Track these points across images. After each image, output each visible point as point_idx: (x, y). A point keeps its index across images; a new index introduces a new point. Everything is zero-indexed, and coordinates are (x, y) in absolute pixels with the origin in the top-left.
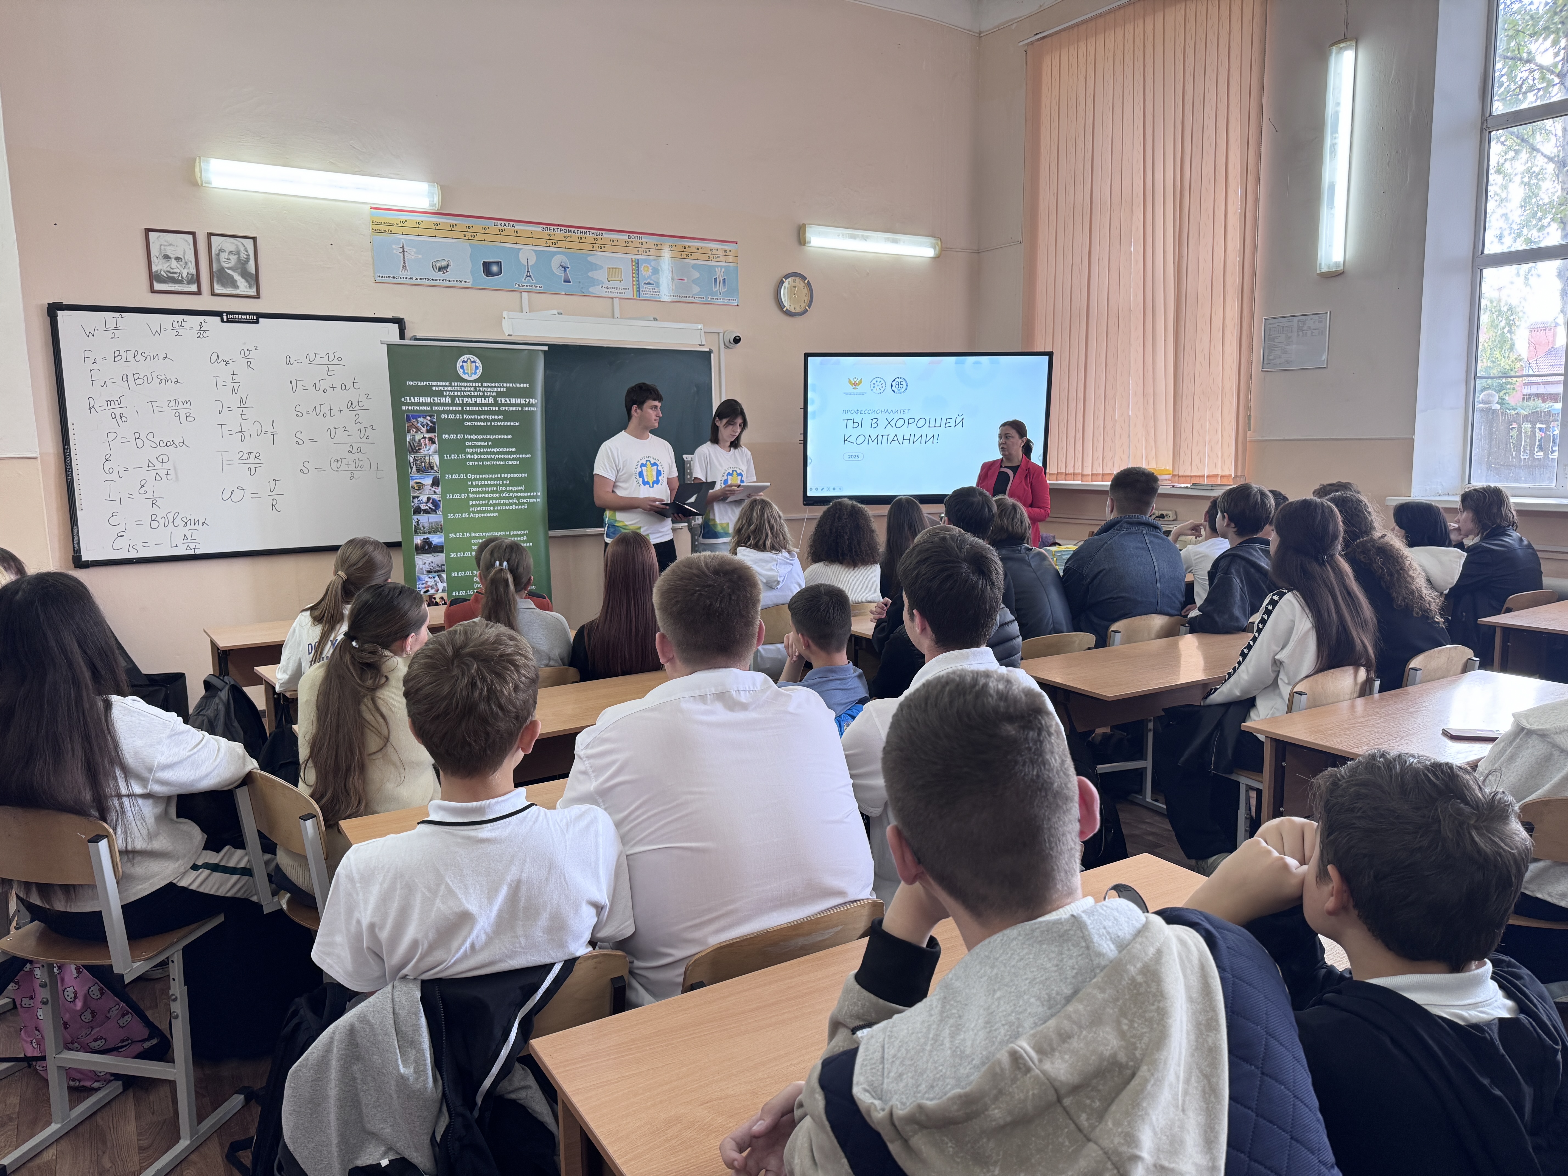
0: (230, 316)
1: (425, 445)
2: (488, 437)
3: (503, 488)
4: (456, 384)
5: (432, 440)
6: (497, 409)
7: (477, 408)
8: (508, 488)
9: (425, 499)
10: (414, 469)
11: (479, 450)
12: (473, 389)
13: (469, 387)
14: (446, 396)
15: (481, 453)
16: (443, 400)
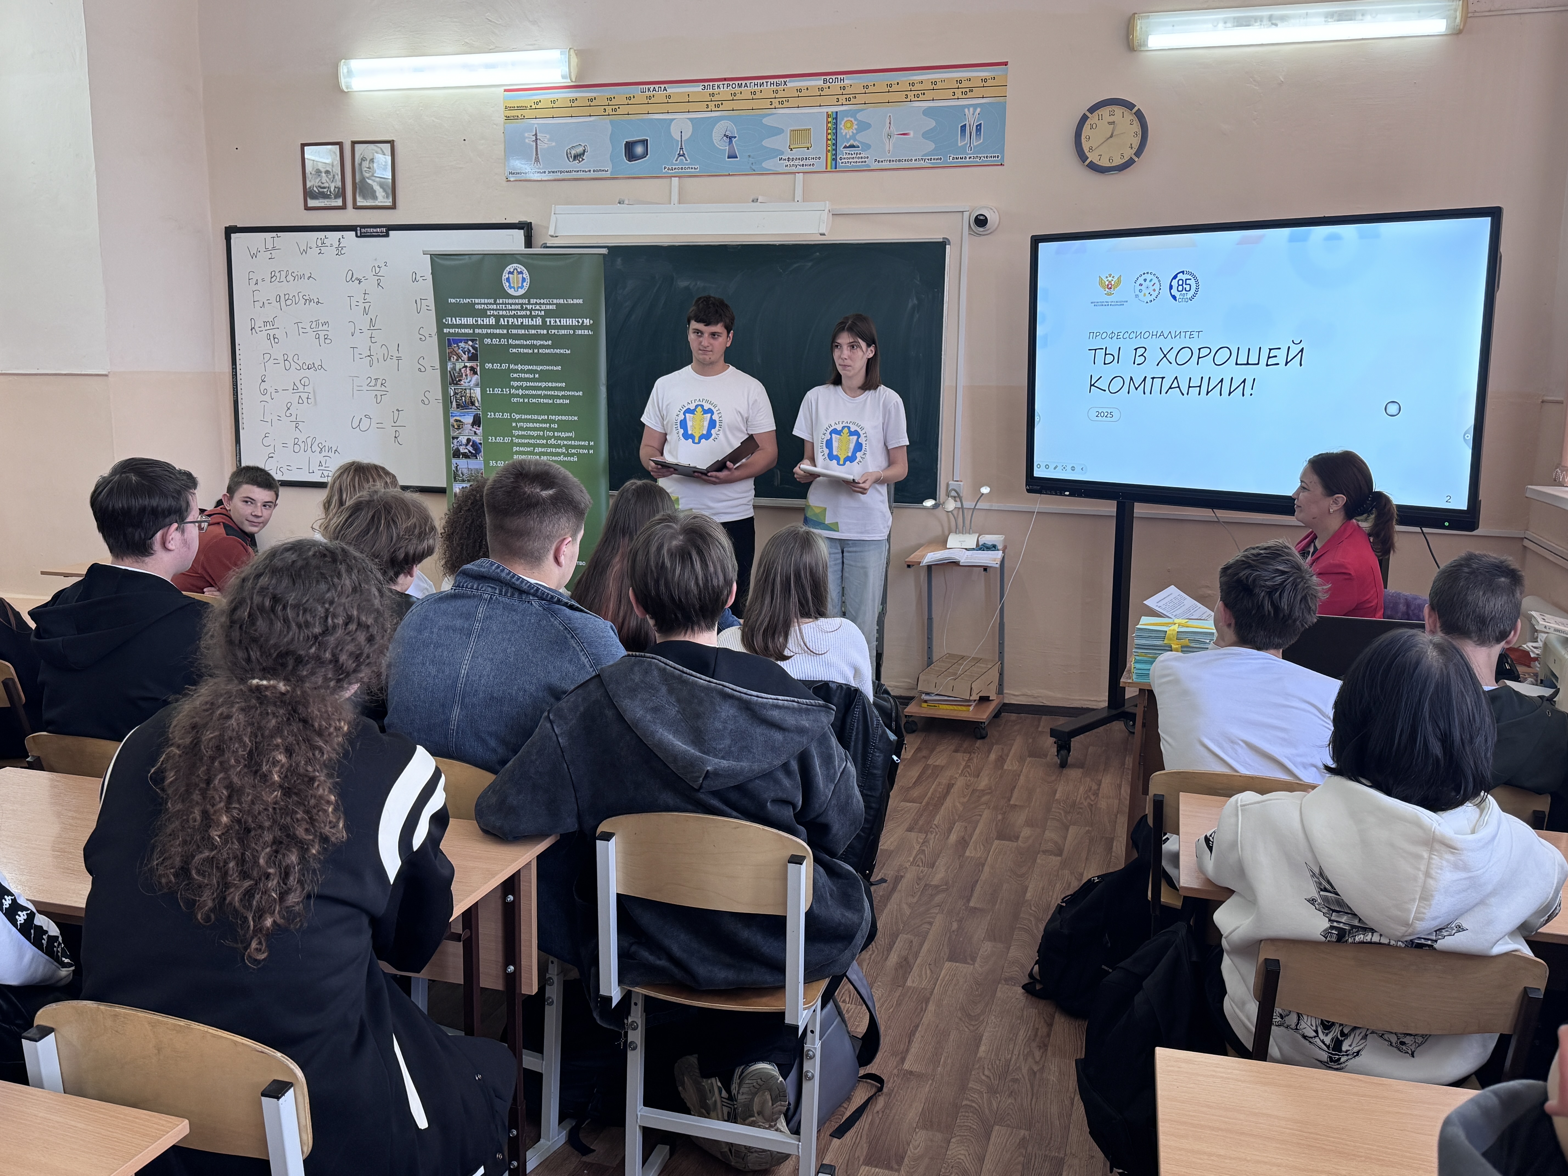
0: (363, 230)
1: (466, 375)
2: (535, 368)
3: (551, 434)
4: (501, 301)
5: (473, 370)
6: (545, 332)
7: (523, 332)
8: (556, 434)
9: (464, 441)
10: (454, 404)
11: (525, 384)
12: (519, 307)
13: (515, 304)
14: (489, 316)
15: (527, 388)
16: (486, 321)
